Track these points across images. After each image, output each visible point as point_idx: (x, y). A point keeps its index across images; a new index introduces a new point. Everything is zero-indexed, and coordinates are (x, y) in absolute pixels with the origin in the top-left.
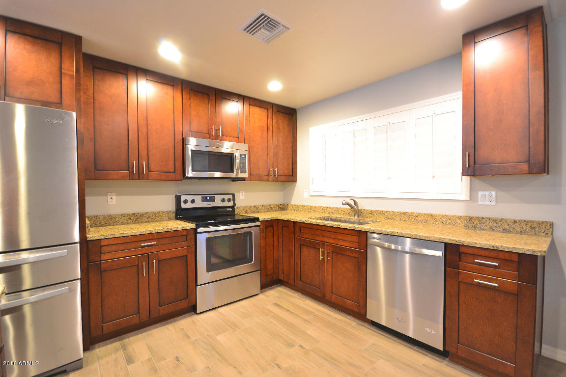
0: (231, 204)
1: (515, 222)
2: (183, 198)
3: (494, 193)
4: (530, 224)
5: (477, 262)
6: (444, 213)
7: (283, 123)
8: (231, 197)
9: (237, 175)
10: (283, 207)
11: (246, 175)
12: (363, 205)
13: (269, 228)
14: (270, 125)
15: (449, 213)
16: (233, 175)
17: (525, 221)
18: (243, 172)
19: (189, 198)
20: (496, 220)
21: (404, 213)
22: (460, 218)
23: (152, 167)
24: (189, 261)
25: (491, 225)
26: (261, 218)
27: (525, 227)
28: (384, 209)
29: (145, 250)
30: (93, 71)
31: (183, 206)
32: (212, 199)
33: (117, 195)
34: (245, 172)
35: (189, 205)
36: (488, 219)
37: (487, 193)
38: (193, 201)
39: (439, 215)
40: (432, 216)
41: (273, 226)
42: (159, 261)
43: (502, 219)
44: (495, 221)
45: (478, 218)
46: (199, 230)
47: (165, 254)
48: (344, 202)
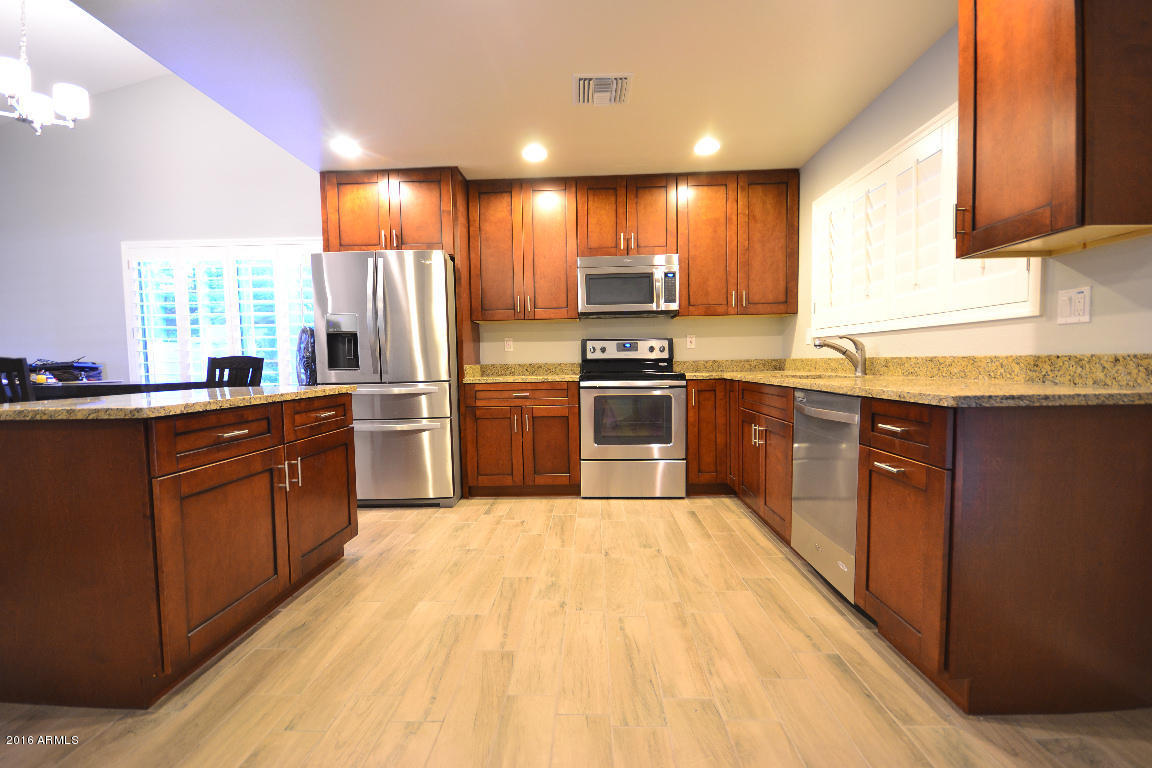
0: (665, 355)
1: (1117, 360)
2: (590, 345)
3: (1086, 289)
4: (1145, 363)
5: (882, 429)
6: (993, 354)
7: (763, 203)
8: (665, 344)
9: (658, 306)
10: (778, 365)
11: (674, 306)
12: (873, 349)
13: (707, 395)
14: (731, 214)
15: (1002, 352)
16: (654, 307)
17: (1135, 356)
18: (670, 299)
19: (599, 345)
20: (1081, 360)
21: (931, 360)
22: (1017, 360)
23: (540, 303)
24: (568, 424)
25: (1072, 373)
26: (689, 376)
27: (1136, 371)
28: (903, 355)
29: (518, 402)
30: (479, 197)
31: (590, 356)
32: (634, 348)
33: (514, 341)
34: (674, 301)
35: (598, 355)
36: (1067, 359)
37: (1073, 292)
38: (603, 350)
39: (985, 357)
40: (973, 360)
41: (715, 391)
42: (534, 418)
43: (1092, 356)
44: (1079, 361)
45: (1049, 357)
46: (583, 384)
47: (541, 409)
48: (817, 343)
